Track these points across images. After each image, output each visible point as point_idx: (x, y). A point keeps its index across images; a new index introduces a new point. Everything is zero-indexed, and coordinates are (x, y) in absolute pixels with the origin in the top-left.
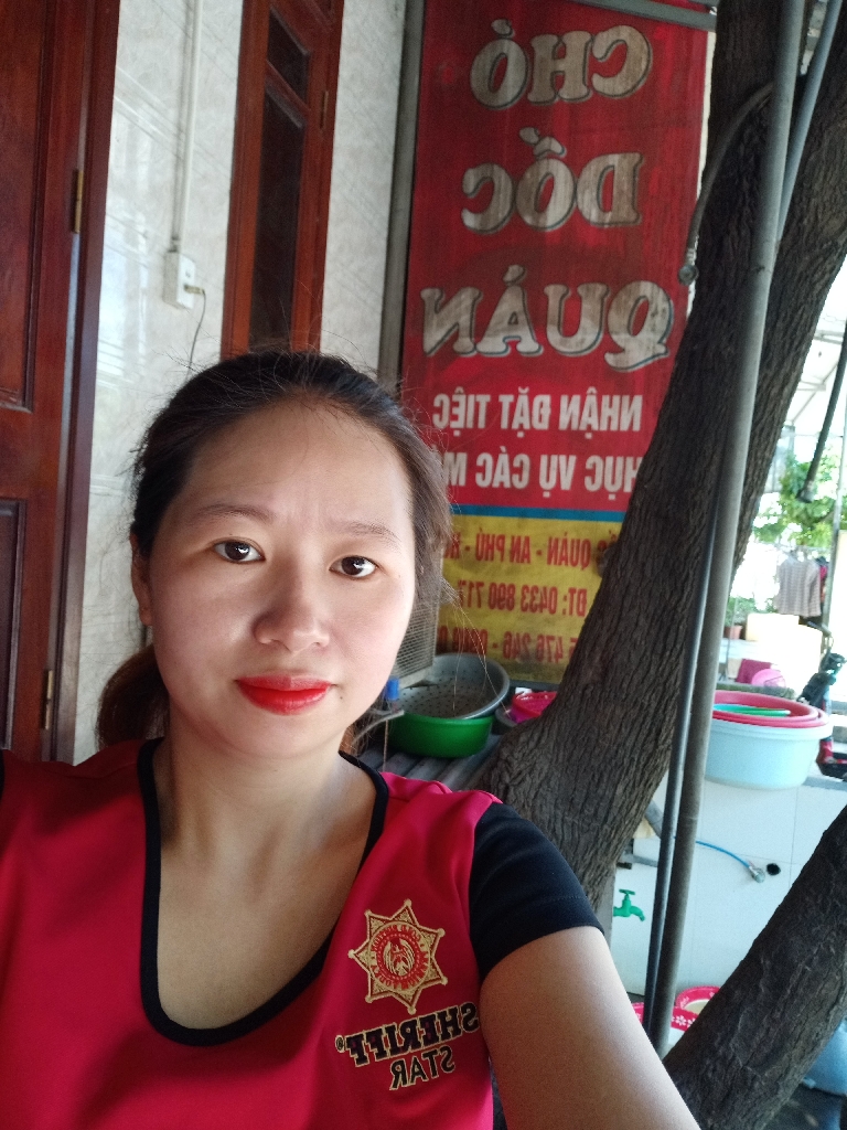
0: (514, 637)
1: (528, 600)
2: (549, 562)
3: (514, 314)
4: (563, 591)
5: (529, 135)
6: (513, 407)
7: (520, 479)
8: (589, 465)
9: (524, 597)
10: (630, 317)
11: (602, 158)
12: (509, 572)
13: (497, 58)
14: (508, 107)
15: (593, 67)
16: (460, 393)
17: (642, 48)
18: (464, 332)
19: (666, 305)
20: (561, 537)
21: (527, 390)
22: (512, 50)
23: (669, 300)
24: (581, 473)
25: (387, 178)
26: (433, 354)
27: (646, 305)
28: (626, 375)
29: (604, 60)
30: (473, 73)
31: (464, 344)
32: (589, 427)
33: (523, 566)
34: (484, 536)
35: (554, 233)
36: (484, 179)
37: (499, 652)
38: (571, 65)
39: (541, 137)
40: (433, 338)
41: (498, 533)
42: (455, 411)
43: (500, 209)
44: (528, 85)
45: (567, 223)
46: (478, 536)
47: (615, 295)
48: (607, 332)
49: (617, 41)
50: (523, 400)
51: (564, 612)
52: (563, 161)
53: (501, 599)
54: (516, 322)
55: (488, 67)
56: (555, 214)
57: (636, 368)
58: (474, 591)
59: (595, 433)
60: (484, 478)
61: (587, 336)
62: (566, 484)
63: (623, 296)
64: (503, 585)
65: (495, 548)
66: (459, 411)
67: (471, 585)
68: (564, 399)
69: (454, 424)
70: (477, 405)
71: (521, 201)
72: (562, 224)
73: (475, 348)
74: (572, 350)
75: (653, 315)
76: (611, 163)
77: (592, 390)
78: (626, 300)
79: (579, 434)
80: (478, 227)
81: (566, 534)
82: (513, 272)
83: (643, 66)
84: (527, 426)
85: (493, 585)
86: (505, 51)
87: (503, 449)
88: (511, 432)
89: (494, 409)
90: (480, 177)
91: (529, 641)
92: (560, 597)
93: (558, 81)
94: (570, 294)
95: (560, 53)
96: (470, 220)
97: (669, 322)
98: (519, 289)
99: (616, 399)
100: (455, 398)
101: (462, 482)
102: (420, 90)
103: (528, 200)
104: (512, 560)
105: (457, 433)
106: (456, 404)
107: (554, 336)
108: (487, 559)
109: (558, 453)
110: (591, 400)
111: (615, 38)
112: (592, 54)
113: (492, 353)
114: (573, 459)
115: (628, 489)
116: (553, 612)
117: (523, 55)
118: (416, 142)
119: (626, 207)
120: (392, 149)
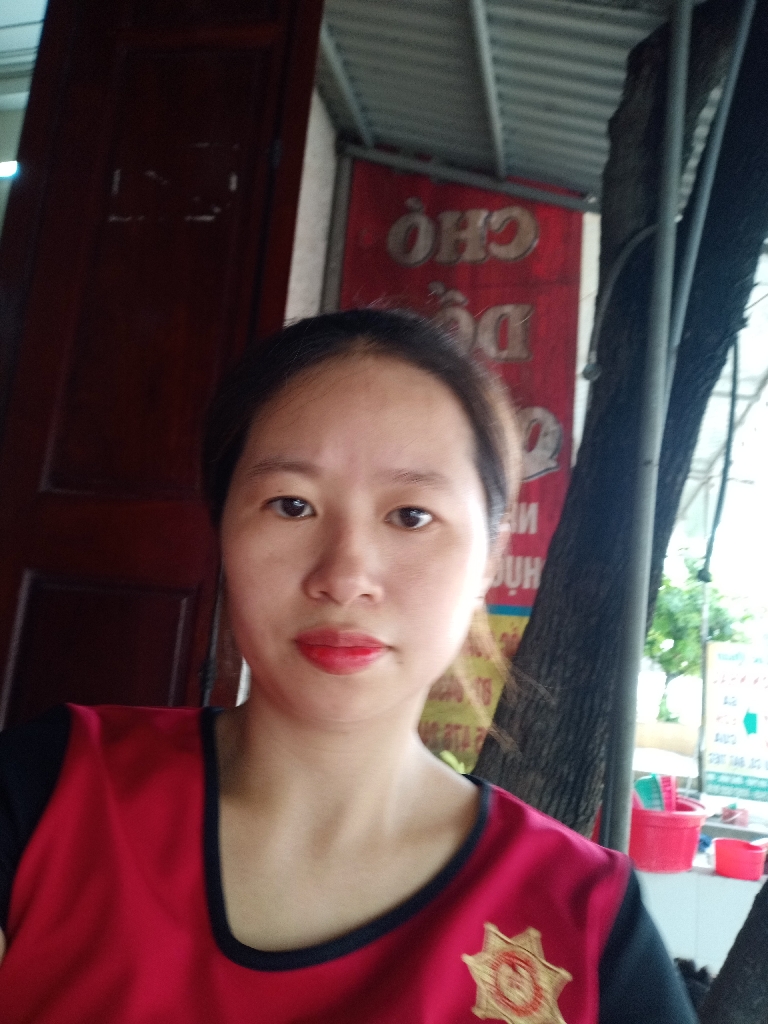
0: (424, 725)
5: (437, 288)
10: (526, 434)
11: (499, 307)
13: (409, 228)
14: (420, 264)
15: (490, 237)
17: (530, 224)
19: (555, 428)
22: (423, 223)
23: (558, 423)
27: (539, 426)
29: (499, 232)
30: (390, 238)
38: (472, 235)
39: (448, 288)
44: (436, 248)
49: (506, 220)
52: (465, 308)
55: (403, 234)
57: (533, 479)
75: (546, 434)
76: (507, 311)
83: (532, 237)
86: (417, 222)
91: (437, 730)
93: (460, 247)
95: (462, 225)
97: (559, 441)
111: (509, 215)
112: (489, 227)
115: (526, 586)
116: (460, 701)
117: (431, 226)
118: (340, 289)
119: (519, 346)
120: (320, 294)
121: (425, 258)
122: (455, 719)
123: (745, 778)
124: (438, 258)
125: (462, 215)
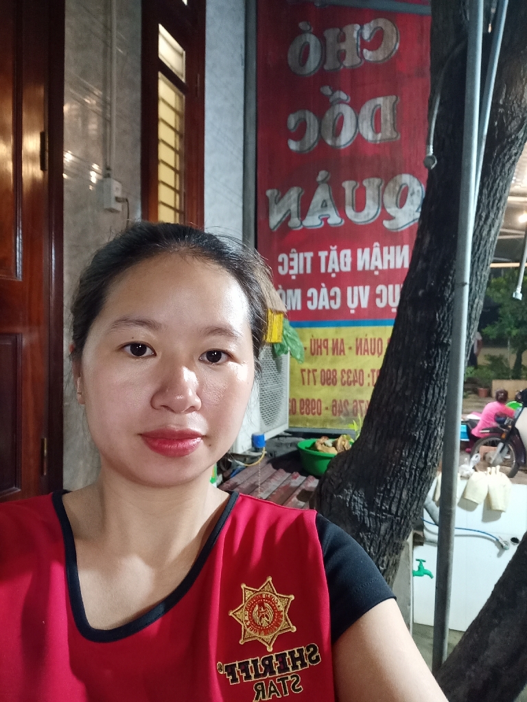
0: (338, 402)
1: (345, 379)
2: (357, 353)
3: (324, 201)
4: (367, 371)
5: (327, 90)
6: (327, 258)
7: (335, 303)
8: (378, 291)
9: (343, 377)
10: (397, 197)
11: (373, 100)
12: (333, 362)
14: (312, 74)
16: (294, 253)
17: (392, 30)
18: (294, 215)
20: (363, 337)
21: (336, 247)
22: (312, 40)
23: (420, 185)
24: (374, 296)
25: (241, 125)
26: (275, 230)
27: (407, 189)
28: (397, 233)
29: (369, 41)
30: (289, 56)
31: (295, 222)
32: (376, 268)
33: (341, 357)
34: (315, 340)
35: (345, 149)
36: (299, 120)
37: (330, 412)
40: (275, 219)
41: (323, 338)
42: (292, 264)
43: (311, 137)
44: (323, 59)
45: (353, 142)
46: (311, 340)
47: (386, 185)
48: (383, 208)
50: (334, 254)
51: (369, 384)
52: (349, 104)
53: (329, 379)
54: (326, 206)
55: (298, 52)
56: (346, 138)
57: (403, 229)
58: (311, 375)
59: (382, 271)
60: (312, 304)
61: (371, 211)
62: (364, 304)
63: (391, 184)
64: (329, 370)
65: (323, 348)
66: (295, 264)
67: (309, 371)
68: (359, 251)
69: (291, 272)
70: (305, 259)
71: (324, 130)
72: (351, 143)
73: (301, 223)
74: (363, 220)
75: (412, 195)
77: (377, 244)
78: (394, 187)
79: (373, 271)
80: (298, 150)
81: (366, 335)
82: (322, 175)
84: (337, 270)
85: (323, 370)
86: (308, 40)
87: (323, 285)
88: (327, 275)
89: (316, 261)
90: (297, 118)
91: (348, 403)
92: (366, 375)
93: (341, 56)
94: (358, 186)
95: (342, 38)
96: (293, 145)
97: (423, 198)
98: (326, 185)
99: (392, 248)
100: (291, 256)
101: (299, 308)
102: (257, 70)
103: (328, 130)
104: (333, 353)
105: (294, 277)
106: (292, 260)
107: (350, 212)
108: (318, 354)
109: (358, 285)
110: (376, 250)
112: (362, 38)
113: (312, 226)
114: (368, 288)
116: (361, 385)
117: (318, 42)
118: (257, 101)
119: (390, 129)
120: (242, 107)
121: (316, 68)
122: (359, 397)
124: (326, 67)
125: (341, 30)
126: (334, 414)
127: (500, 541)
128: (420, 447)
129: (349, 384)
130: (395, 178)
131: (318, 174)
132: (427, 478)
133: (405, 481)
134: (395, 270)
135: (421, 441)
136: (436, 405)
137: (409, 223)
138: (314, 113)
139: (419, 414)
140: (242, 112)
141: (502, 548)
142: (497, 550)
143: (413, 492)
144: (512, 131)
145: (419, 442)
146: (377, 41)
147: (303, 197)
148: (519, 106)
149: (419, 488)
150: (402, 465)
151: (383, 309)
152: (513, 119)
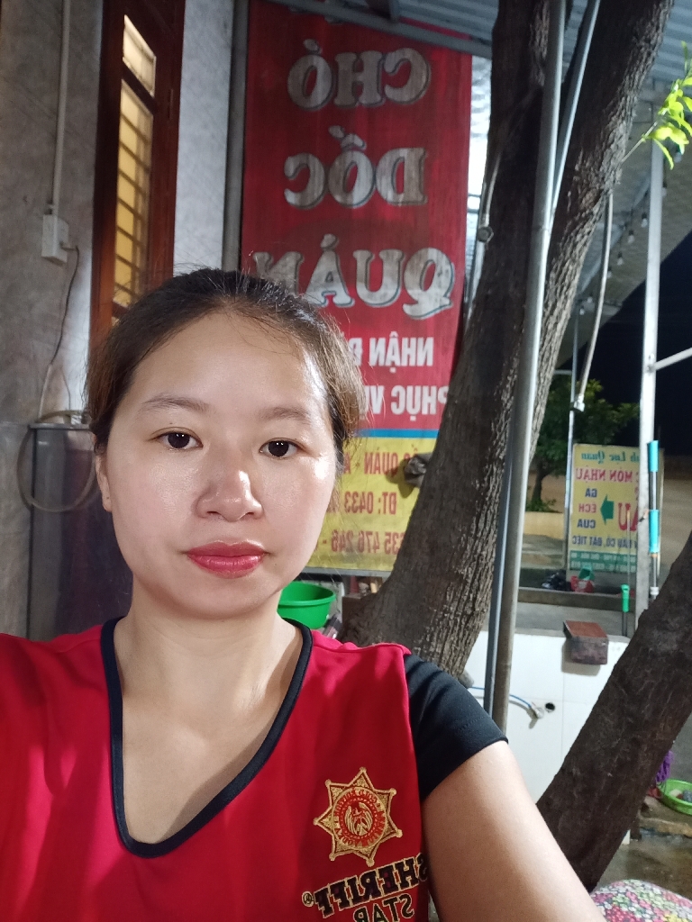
0: (340, 534)
1: (350, 503)
2: (366, 472)
3: (330, 274)
4: (378, 495)
5: (337, 132)
8: (394, 394)
9: (346, 501)
10: (421, 276)
11: (394, 151)
13: (308, 70)
14: (319, 108)
15: (385, 79)
17: (422, 65)
19: (449, 267)
20: (376, 451)
22: (321, 64)
23: (450, 263)
24: (389, 399)
25: (222, 162)
27: (433, 267)
28: (420, 322)
29: (393, 75)
30: (290, 81)
32: (393, 364)
33: (345, 475)
35: (358, 209)
36: (302, 165)
37: (328, 547)
38: (368, 77)
39: (346, 133)
43: (315, 189)
44: (334, 92)
45: (368, 204)
47: (409, 259)
48: (404, 288)
49: (402, 60)
51: (379, 512)
52: (362, 152)
54: (332, 280)
55: (301, 77)
56: (359, 195)
57: (428, 317)
59: (398, 368)
61: (388, 291)
62: (377, 409)
63: (415, 259)
68: (372, 341)
71: (332, 182)
72: (365, 203)
74: (378, 302)
75: (439, 275)
76: (401, 155)
77: (394, 334)
78: (418, 264)
79: (386, 369)
80: (298, 204)
81: (378, 449)
82: (328, 240)
83: (424, 80)
86: (315, 63)
90: (298, 164)
91: (352, 536)
92: (376, 499)
93: (357, 89)
94: (374, 257)
95: (359, 67)
96: (291, 198)
97: (451, 280)
98: (333, 254)
99: (413, 340)
102: (246, 94)
103: (337, 183)
107: (362, 291)
109: (370, 384)
110: (394, 342)
111: (402, 57)
112: (383, 69)
114: (381, 389)
115: (425, 412)
116: (370, 512)
117: (328, 69)
118: (244, 134)
119: (415, 190)
120: (225, 140)
121: (324, 102)
122: (367, 528)
123: (602, 555)
124: (337, 102)
125: (358, 57)
126: (334, 549)
127: (533, 707)
128: (468, 588)
129: (355, 512)
130: (419, 252)
131: (323, 238)
132: (474, 627)
133: (448, 632)
134: (416, 368)
135: (470, 581)
136: (487, 536)
137: (435, 310)
138: (321, 159)
139: (468, 547)
140: (225, 146)
141: (534, 716)
142: (529, 719)
143: (458, 645)
144: (587, 205)
145: (467, 582)
146: (402, 76)
147: (302, 266)
148: (597, 175)
149: (465, 639)
150: (445, 612)
151: (400, 416)
152: (589, 190)
